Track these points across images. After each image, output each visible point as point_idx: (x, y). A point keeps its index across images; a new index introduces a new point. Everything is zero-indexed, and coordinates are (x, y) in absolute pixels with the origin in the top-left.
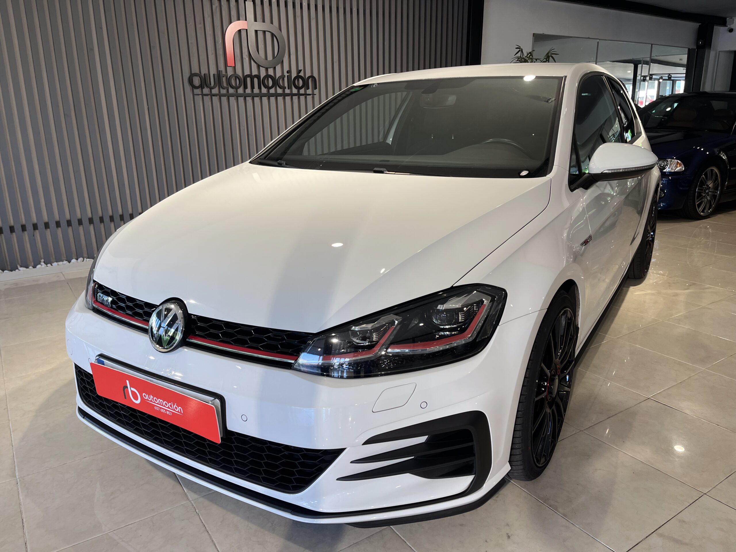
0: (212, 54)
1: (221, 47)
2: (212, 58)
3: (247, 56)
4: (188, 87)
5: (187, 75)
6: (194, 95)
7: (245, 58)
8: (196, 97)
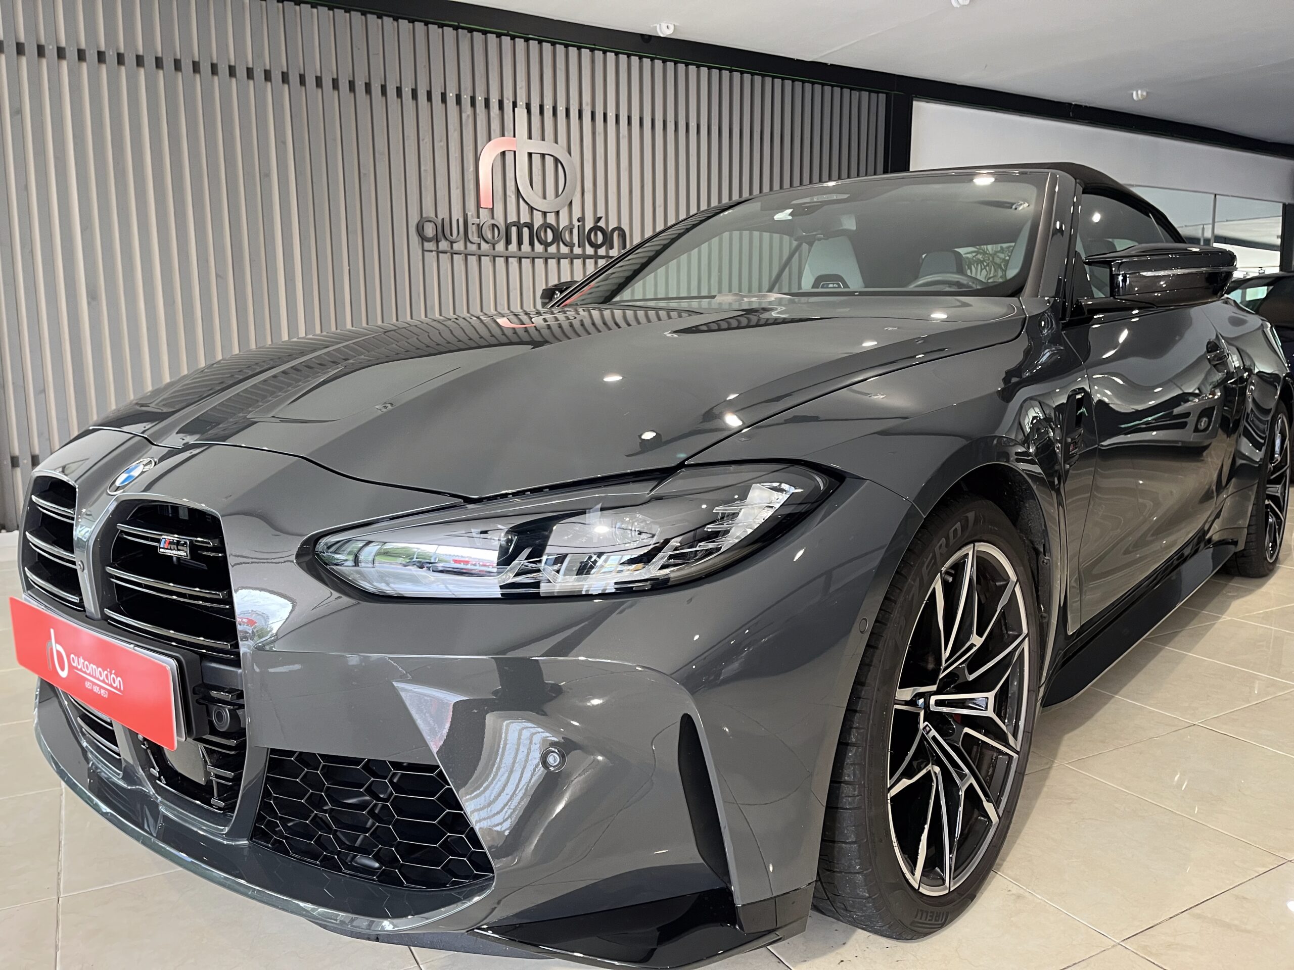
0: (457, 188)
1: (472, 177)
2: (456, 194)
3: (513, 192)
4: (415, 239)
5: (414, 220)
6: (423, 250)
7: (510, 197)
8: (426, 253)
